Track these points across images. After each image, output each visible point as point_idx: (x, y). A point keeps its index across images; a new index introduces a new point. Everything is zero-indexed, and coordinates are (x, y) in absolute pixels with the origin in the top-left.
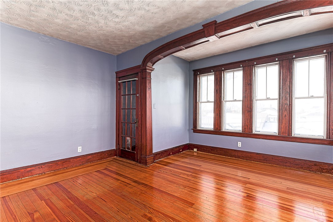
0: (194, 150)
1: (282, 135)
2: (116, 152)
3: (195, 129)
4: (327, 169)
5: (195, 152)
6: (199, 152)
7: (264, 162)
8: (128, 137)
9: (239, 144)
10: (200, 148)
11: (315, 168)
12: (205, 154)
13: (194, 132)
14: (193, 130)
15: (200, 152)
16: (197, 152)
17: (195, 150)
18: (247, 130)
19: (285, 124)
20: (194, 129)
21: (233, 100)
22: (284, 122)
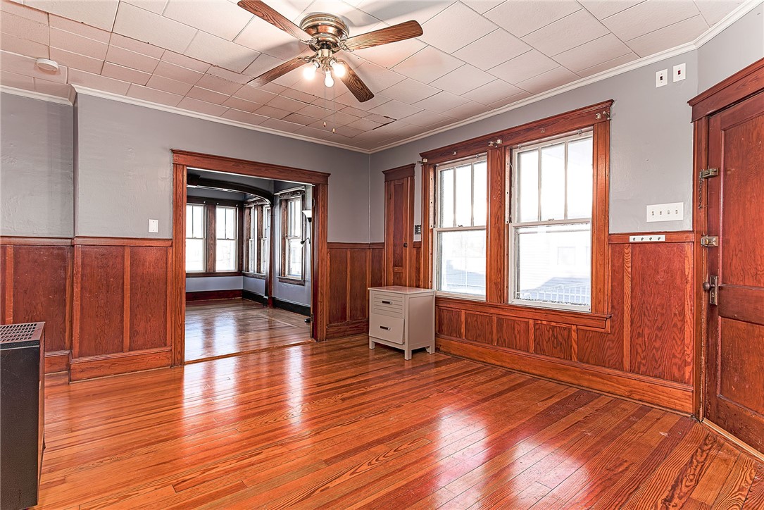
1: (208, 272)
4: (238, 294)
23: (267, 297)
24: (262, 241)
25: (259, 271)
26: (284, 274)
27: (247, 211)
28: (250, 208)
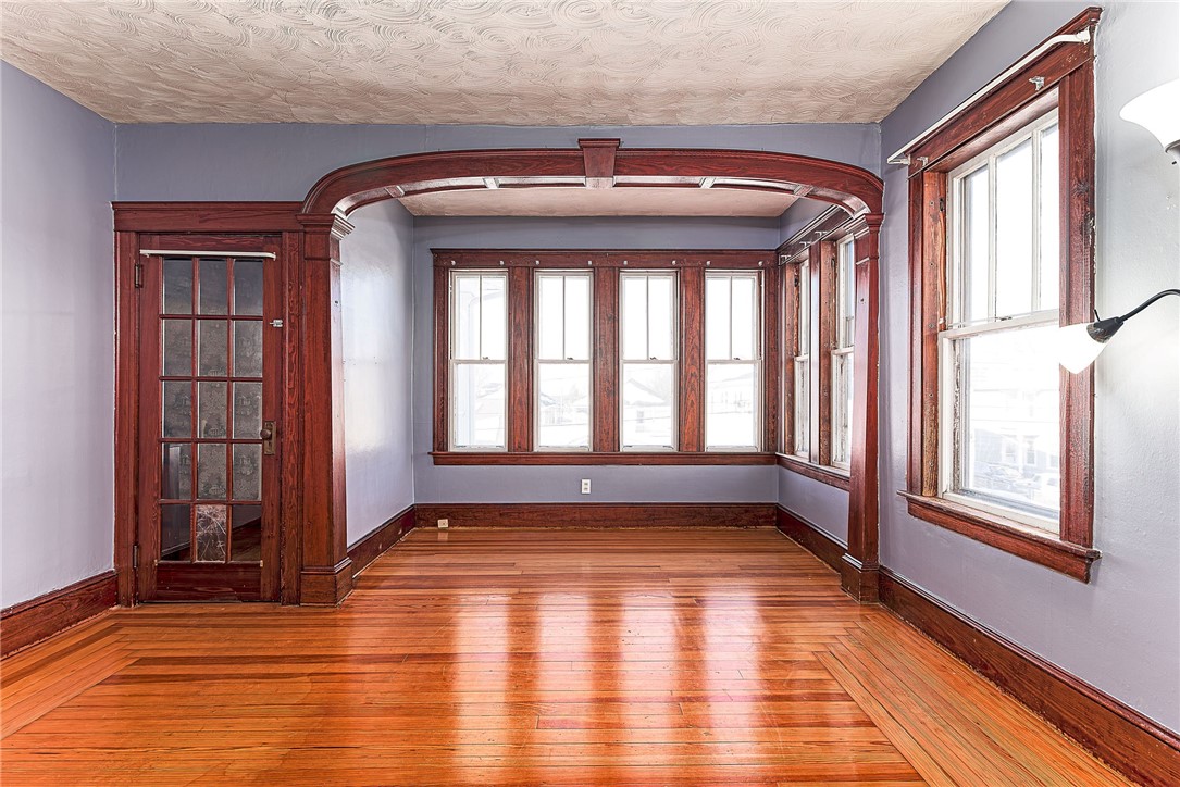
0: (437, 525)
1: (684, 451)
2: (117, 582)
3: (442, 454)
4: (764, 517)
5: (443, 530)
6: (455, 528)
7: (648, 525)
8: (202, 503)
9: (586, 486)
10: (460, 514)
11: (746, 517)
12: (478, 531)
13: (435, 464)
14: (431, 458)
15: (461, 528)
16: (451, 528)
17: (443, 523)
18: (606, 444)
19: (692, 422)
20: (436, 452)
21: (561, 358)
22: (689, 420)
23: (858, 564)
24: (834, 358)
25: (826, 455)
26: (935, 486)
27: (790, 275)
28: (797, 265)
